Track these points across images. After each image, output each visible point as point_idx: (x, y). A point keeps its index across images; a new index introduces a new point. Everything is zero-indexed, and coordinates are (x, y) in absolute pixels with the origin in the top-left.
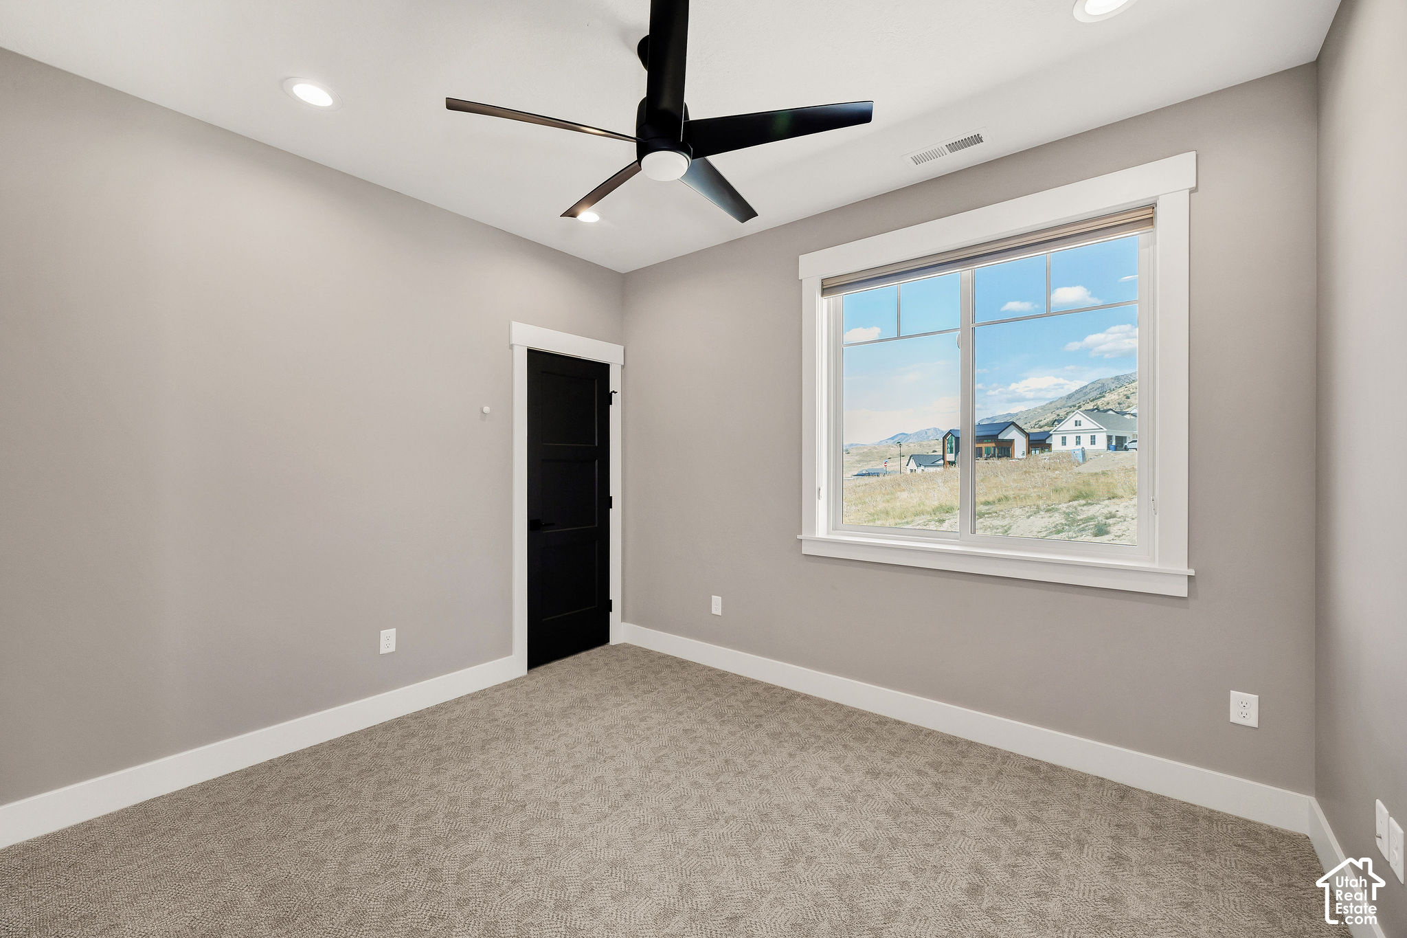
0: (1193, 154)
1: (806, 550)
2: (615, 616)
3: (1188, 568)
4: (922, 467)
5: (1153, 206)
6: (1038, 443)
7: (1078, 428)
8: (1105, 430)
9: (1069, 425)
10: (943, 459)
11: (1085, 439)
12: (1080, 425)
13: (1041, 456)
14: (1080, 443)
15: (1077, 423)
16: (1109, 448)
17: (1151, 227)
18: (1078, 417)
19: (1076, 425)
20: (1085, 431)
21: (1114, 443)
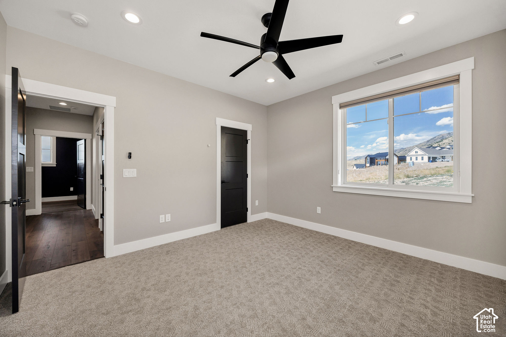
0: (473, 58)
1: (334, 190)
2: (249, 213)
3: (472, 194)
4: (358, 169)
5: (459, 75)
6: (402, 159)
7: (417, 154)
8: (427, 154)
9: (413, 153)
10: (365, 166)
11: (420, 158)
12: (417, 153)
13: (402, 164)
14: (412, 160)
15: (416, 152)
16: (429, 161)
17: (458, 83)
18: (416, 150)
19: (416, 153)
20: (419, 155)
21: (431, 160)
